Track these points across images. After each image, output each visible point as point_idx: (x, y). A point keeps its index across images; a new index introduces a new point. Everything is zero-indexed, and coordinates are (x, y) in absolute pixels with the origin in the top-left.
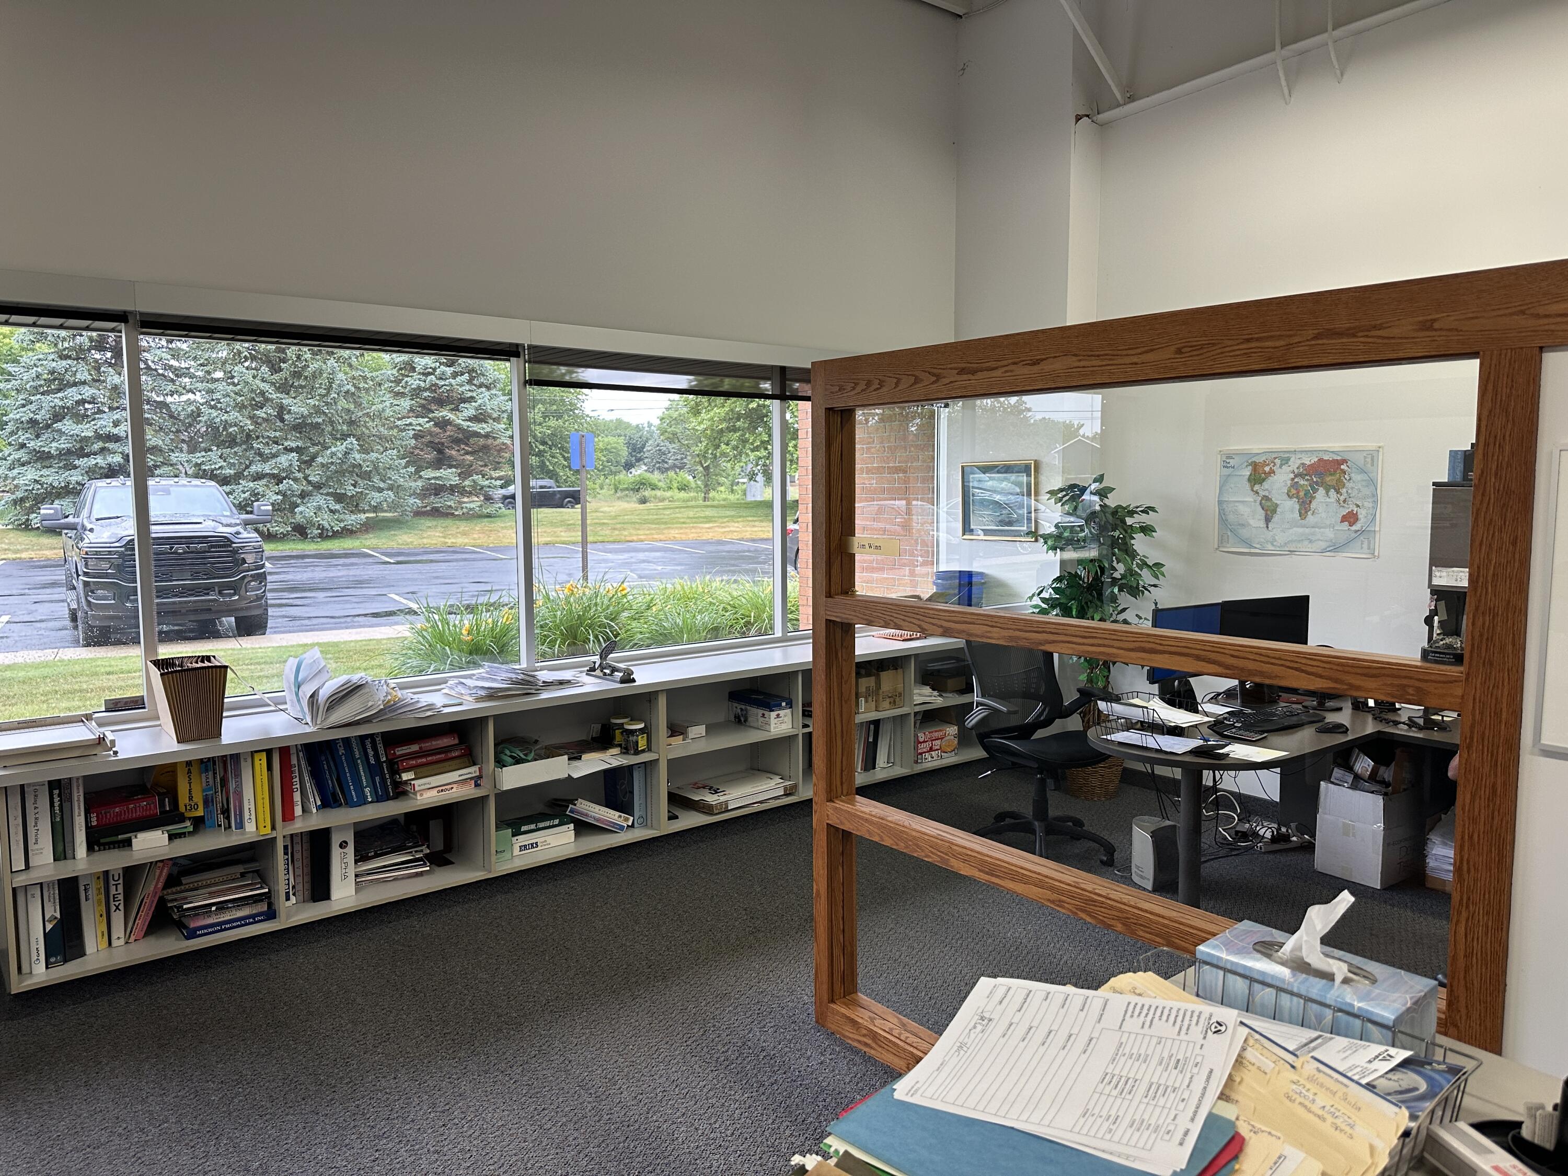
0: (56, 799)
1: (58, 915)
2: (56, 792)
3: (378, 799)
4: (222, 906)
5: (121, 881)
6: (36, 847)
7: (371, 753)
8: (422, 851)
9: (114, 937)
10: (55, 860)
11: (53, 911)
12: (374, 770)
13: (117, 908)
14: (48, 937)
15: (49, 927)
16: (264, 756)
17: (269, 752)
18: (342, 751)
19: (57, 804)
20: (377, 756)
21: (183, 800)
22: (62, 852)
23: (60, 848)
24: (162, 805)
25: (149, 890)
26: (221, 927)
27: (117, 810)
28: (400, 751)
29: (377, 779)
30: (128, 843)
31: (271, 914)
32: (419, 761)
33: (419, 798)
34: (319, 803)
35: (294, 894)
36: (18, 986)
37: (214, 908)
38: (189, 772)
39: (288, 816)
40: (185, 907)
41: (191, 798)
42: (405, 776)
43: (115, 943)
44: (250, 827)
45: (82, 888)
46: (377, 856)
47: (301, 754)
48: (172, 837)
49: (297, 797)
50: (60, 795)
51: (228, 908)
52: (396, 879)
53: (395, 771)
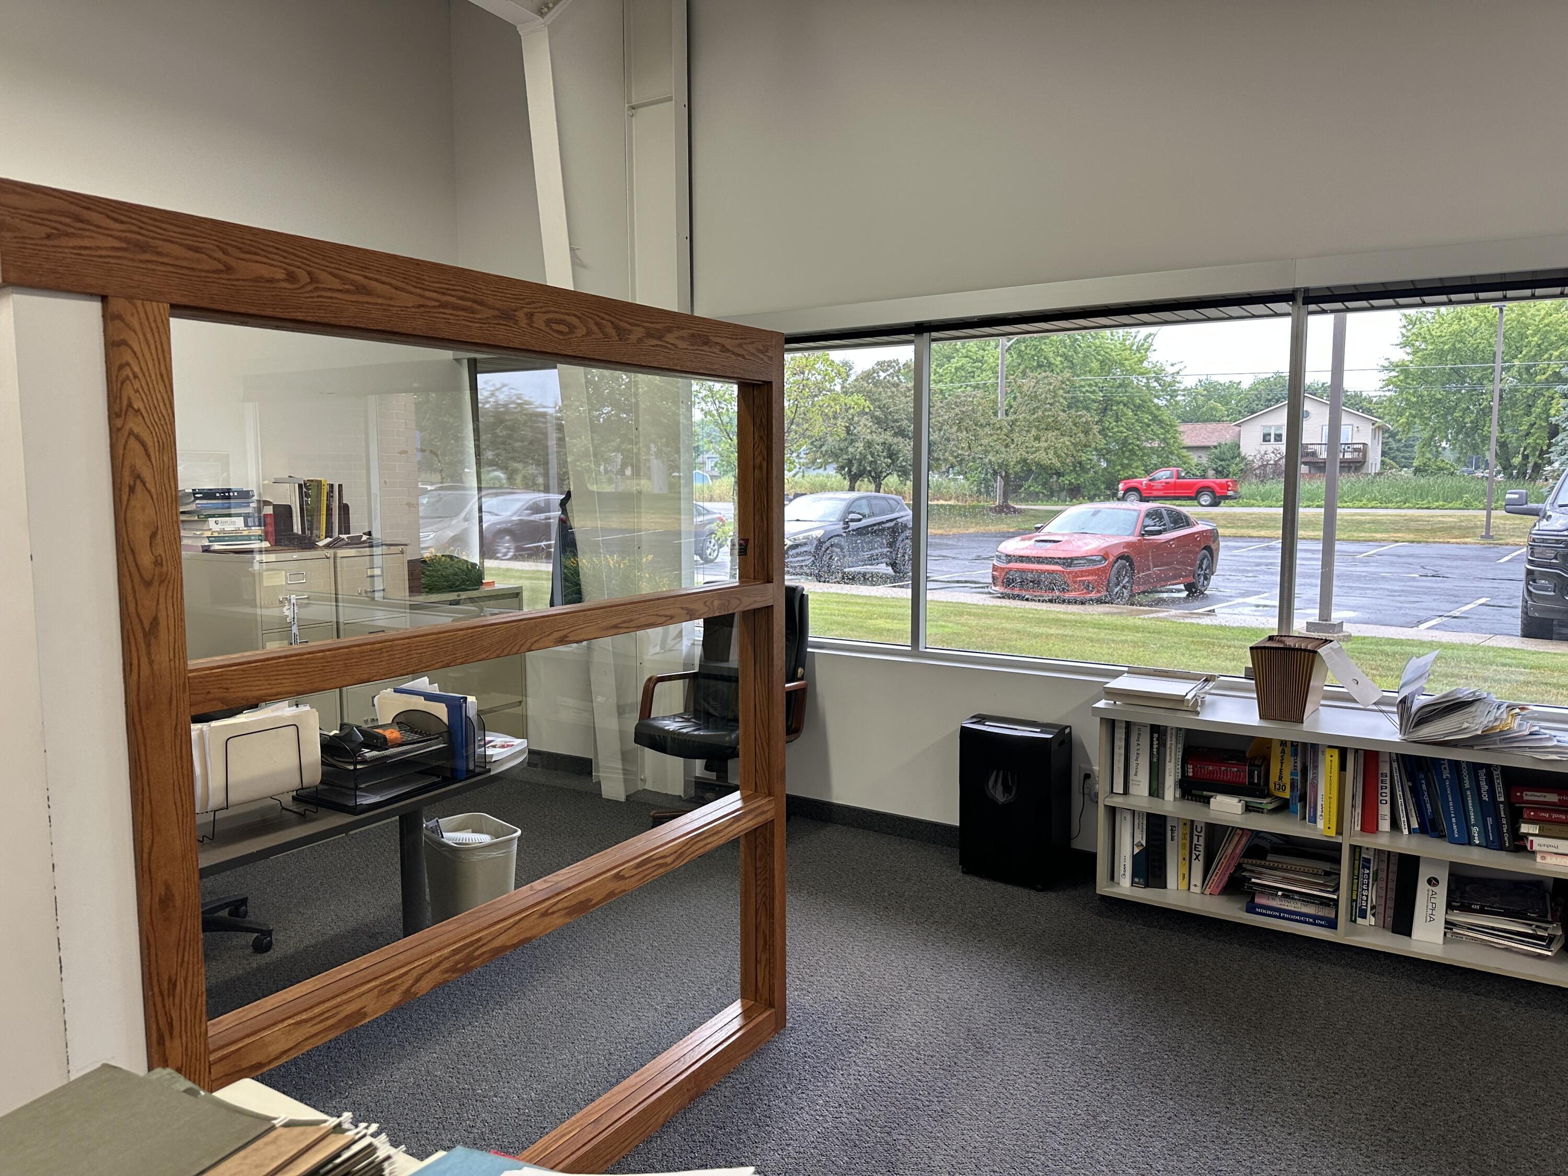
0: (1155, 742)
1: (1144, 843)
2: (1156, 735)
3: (1488, 845)
4: (1288, 895)
5: (1202, 834)
6: (1135, 778)
7: (1485, 787)
9: (1193, 883)
10: (1150, 795)
11: (1141, 838)
12: (1488, 808)
13: (1197, 857)
14: (1135, 858)
15: (1137, 851)
16: (1336, 753)
18: (1446, 774)
19: (1155, 746)
20: (1492, 792)
21: (1274, 777)
22: (1156, 790)
23: (1155, 786)
25: (1229, 852)
26: (1280, 914)
27: (1210, 768)
28: (1525, 795)
29: (1490, 821)
30: (1206, 801)
31: (1332, 924)
33: (1539, 859)
34: (1415, 825)
35: (1370, 914)
36: (1103, 887)
37: (1280, 893)
38: (1283, 752)
40: (1253, 880)
41: (1280, 778)
42: (1525, 828)
44: (1321, 824)
45: (1169, 828)
46: (1482, 911)
47: (1395, 765)
49: (1385, 810)
50: (1158, 739)
51: (1293, 899)
53: (1516, 817)
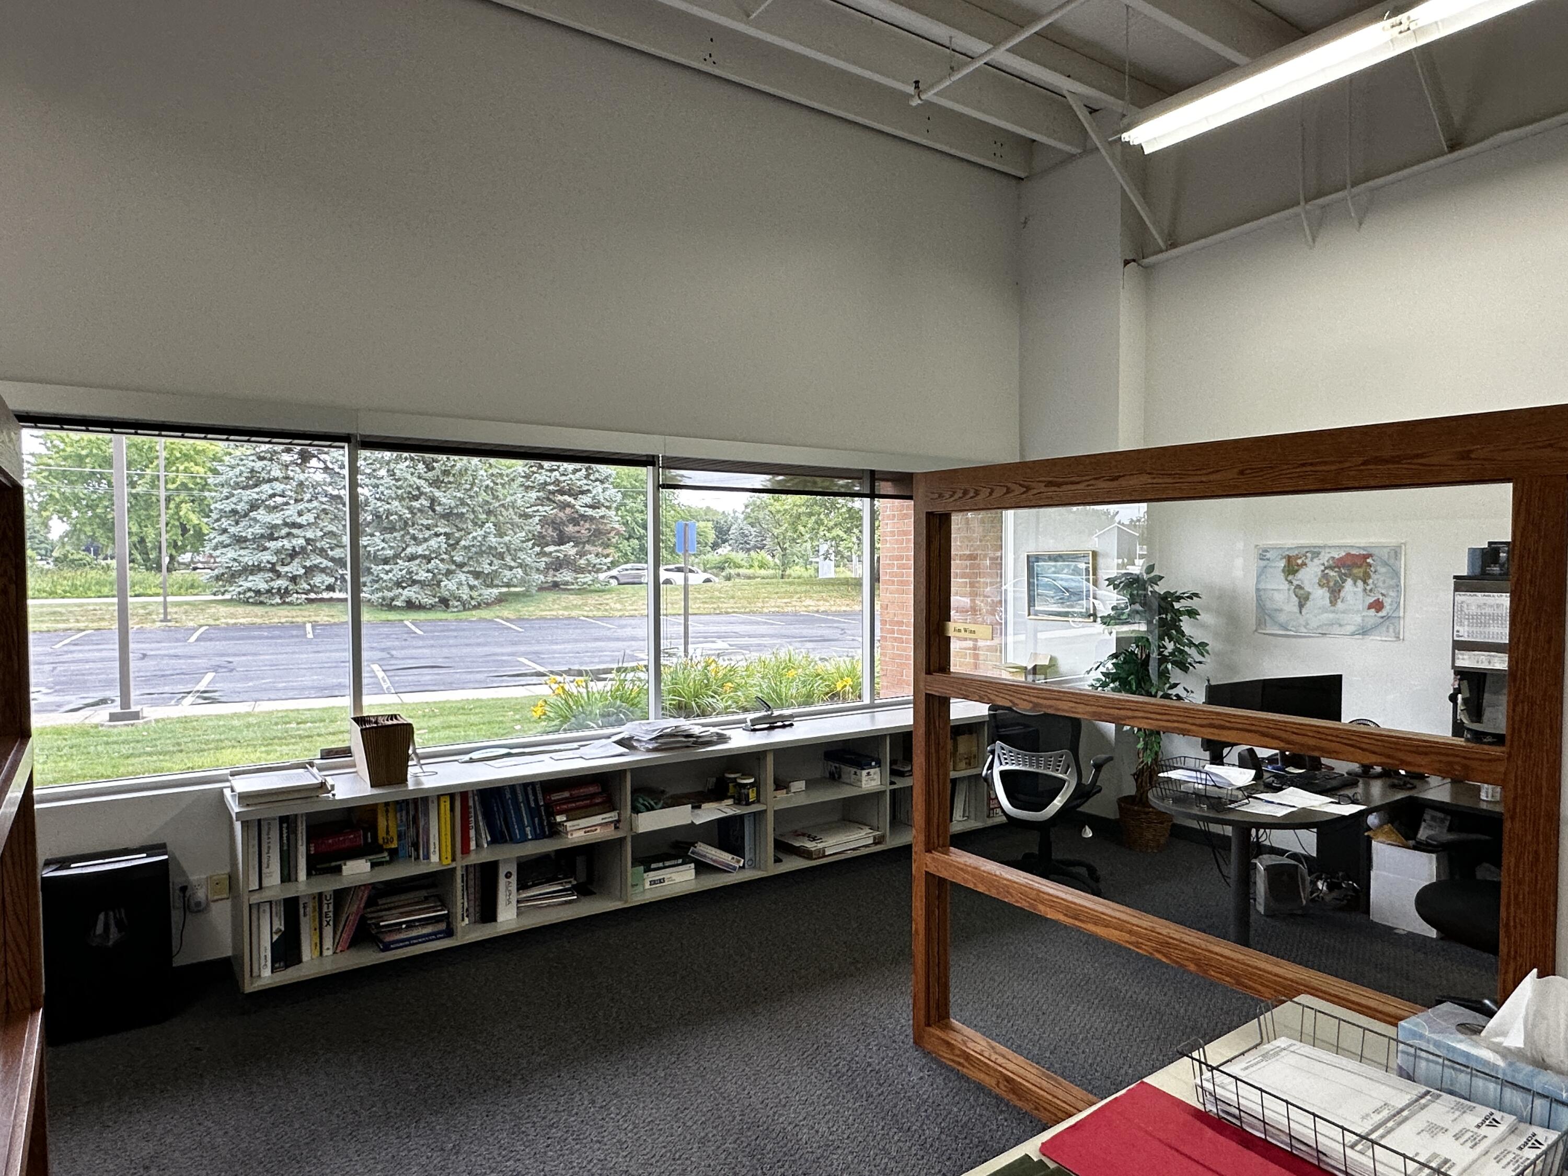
0: (285, 831)
1: (283, 929)
2: (285, 825)
3: (536, 837)
4: (410, 925)
5: (332, 901)
6: (268, 870)
7: (531, 798)
8: (570, 882)
9: (325, 947)
10: (282, 881)
11: (279, 925)
12: (534, 813)
13: (328, 923)
14: (273, 945)
15: (275, 937)
16: (448, 799)
17: (452, 796)
18: (508, 796)
19: (285, 835)
20: (536, 801)
21: (381, 833)
22: (288, 876)
23: (286, 872)
24: (366, 838)
25: (353, 909)
26: (410, 942)
27: (330, 841)
28: (555, 797)
29: (536, 820)
30: (338, 870)
31: (449, 933)
32: (570, 805)
33: (569, 836)
34: (489, 839)
35: (467, 916)
36: (250, 987)
37: (404, 926)
38: (387, 811)
39: (466, 850)
40: (382, 924)
41: (388, 833)
42: (559, 818)
43: (325, 953)
44: (434, 858)
45: (301, 906)
46: (534, 885)
47: (476, 798)
48: (373, 865)
49: (472, 833)
50: (288, 828)
51: (415, 926)
52: (549, 906)
53: (551, 814)
